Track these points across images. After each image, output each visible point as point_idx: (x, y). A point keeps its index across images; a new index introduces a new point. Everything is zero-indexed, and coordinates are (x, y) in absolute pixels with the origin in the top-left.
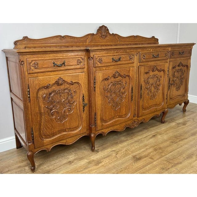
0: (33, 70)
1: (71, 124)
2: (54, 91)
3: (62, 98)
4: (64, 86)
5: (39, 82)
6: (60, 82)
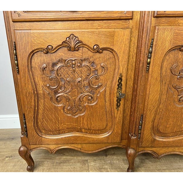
0: (19, 15)
1: (91, 123)
3: (76, 75)
4: (83, 54)
5: (32, 39)
6: (72, 45)
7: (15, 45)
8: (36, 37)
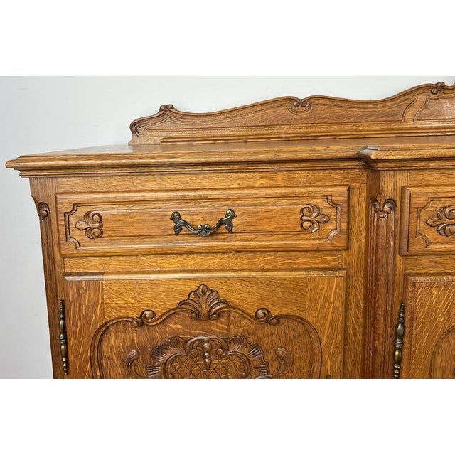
0: (78, 244)
2: (174, 342)
4: (229, 326)
5: (105, 296)
6: (204, 308)
7: (64, 308)
8: (116, 292)
